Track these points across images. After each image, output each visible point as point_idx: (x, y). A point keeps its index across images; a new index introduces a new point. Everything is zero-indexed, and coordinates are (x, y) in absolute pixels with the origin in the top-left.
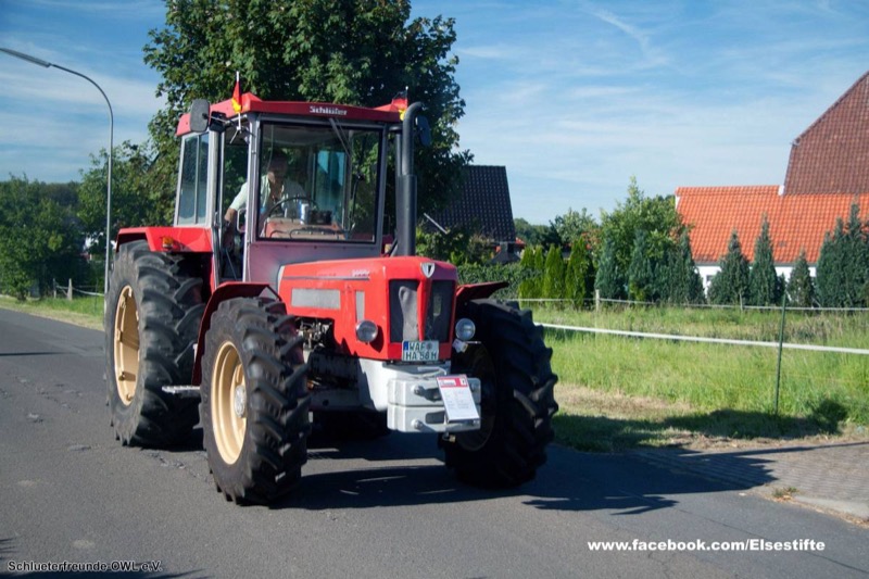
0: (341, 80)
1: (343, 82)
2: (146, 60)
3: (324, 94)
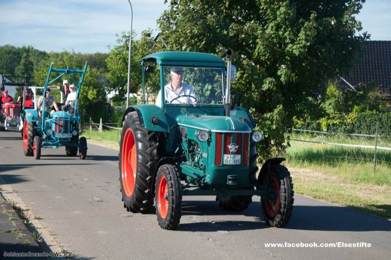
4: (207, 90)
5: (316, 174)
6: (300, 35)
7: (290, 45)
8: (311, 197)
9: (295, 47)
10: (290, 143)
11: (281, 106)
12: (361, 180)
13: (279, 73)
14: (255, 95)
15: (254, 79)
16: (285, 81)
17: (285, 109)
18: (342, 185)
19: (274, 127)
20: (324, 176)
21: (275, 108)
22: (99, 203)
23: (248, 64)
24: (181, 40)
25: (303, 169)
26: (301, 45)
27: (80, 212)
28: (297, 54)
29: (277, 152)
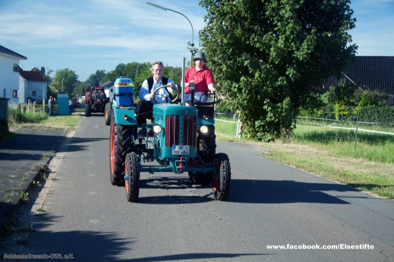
1: (288, 9)
3: (279, 16)
4: (235, 87)
5: (311, 149)
6: (303, 44)
7: (296, 52)
8: (294, 167)
9: (299, 53)
10: (296, 126)
11: (289, 98)
12: (344, 154)
13: (287, 73)
14: (270, 90)
15: (269, 77)
16: (293, 79)
17: (292, 100)
18: (327, 158)
19: (283, 114)
21: (285, 99)
23: (265, 68)
24: (214, 48)
25: (303, 146)
26: (304, 53)
27: (93, 175)
28: (301, 59)
29: (285, 132)
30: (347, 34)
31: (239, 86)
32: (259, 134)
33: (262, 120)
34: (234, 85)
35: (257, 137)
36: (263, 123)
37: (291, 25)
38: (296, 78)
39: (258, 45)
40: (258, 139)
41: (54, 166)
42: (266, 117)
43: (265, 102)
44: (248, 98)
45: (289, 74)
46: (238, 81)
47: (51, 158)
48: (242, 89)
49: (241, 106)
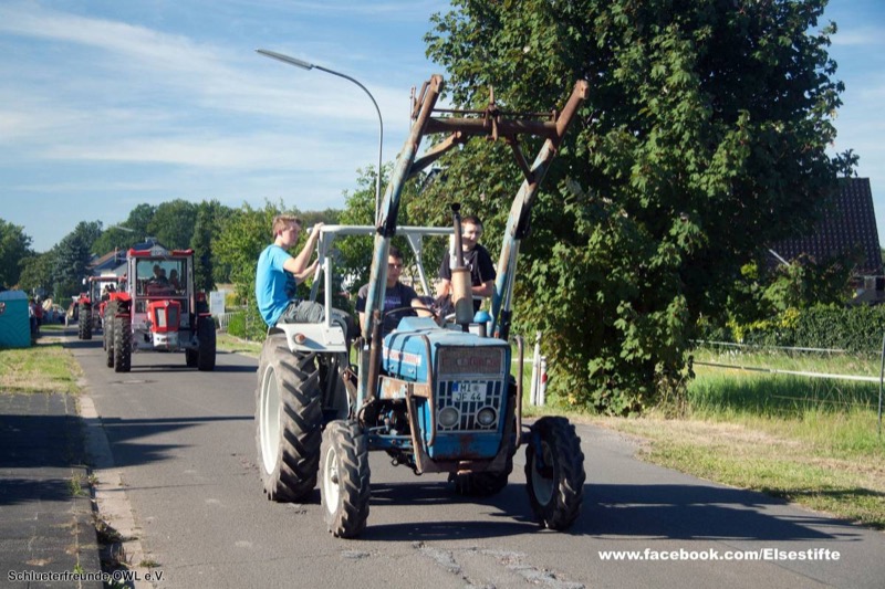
0: (676, 59)
1: (678, 62)
2: (428, 53)
3: (650, 81)
4: (539, 273)
5: (754, 435)
6: (715, 156)
7: (696, 176)
9: (704, 179)
11: (683, 300)
12: (854, 448)
13: (673, 232)
14: (628, 277)
16: (690, 246)
17: (688, 302)
18: (816, 459)
19: (669, 342)
20: (771, 440)
21: (670, 301)
22: (300, 516)
24: (478, 168)
26: (719, 177)
27: (249, 544)
28: (711, 193)
29: (670, 389)
30: (828, 125)
31: (550, 268)
32: (596, 395)
33: (605, 358)
34: (535, 266)
35: (593, 401)
36: (608, 366)
37: (684, 105)
38: (696, 245)
39: (598, 158)
40: (596, 407)
41: (118, 517)
42: (621, 349)
43: (620, 310)
44: (569, 297)
45: (678, 234)
46: (546, 255)
47: (91, 488)
48: (557, 276)
49: (551, 323)
